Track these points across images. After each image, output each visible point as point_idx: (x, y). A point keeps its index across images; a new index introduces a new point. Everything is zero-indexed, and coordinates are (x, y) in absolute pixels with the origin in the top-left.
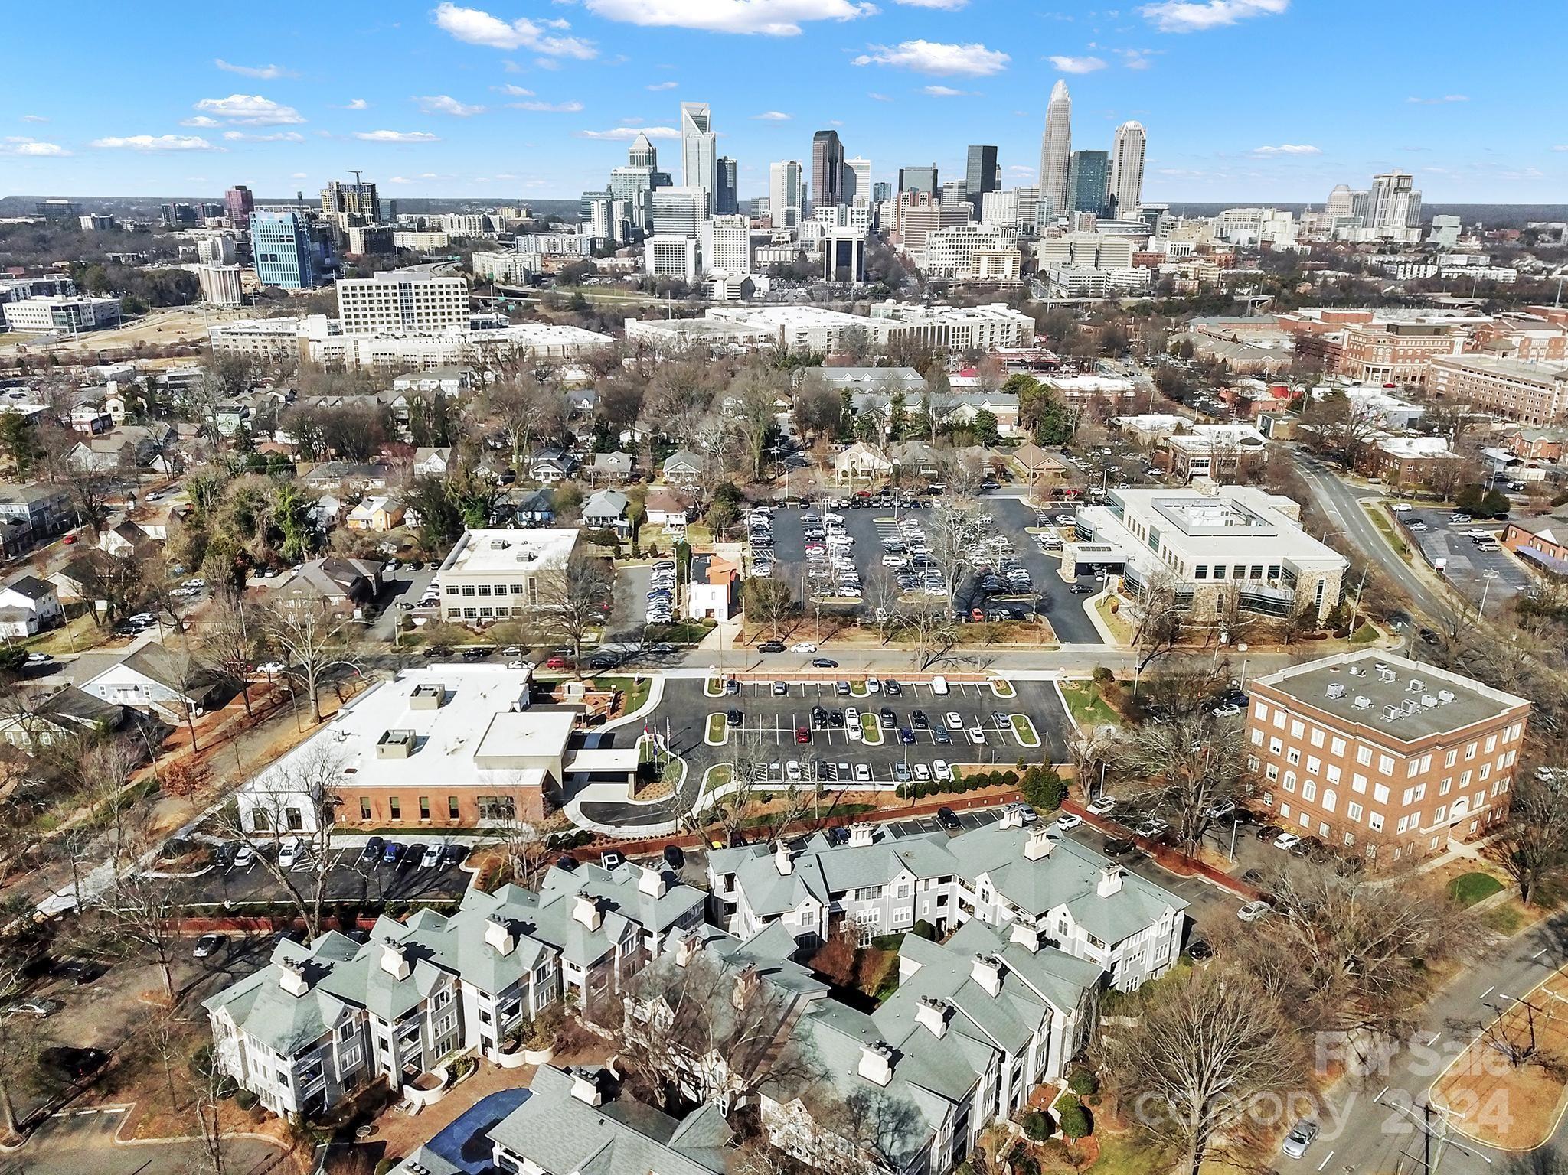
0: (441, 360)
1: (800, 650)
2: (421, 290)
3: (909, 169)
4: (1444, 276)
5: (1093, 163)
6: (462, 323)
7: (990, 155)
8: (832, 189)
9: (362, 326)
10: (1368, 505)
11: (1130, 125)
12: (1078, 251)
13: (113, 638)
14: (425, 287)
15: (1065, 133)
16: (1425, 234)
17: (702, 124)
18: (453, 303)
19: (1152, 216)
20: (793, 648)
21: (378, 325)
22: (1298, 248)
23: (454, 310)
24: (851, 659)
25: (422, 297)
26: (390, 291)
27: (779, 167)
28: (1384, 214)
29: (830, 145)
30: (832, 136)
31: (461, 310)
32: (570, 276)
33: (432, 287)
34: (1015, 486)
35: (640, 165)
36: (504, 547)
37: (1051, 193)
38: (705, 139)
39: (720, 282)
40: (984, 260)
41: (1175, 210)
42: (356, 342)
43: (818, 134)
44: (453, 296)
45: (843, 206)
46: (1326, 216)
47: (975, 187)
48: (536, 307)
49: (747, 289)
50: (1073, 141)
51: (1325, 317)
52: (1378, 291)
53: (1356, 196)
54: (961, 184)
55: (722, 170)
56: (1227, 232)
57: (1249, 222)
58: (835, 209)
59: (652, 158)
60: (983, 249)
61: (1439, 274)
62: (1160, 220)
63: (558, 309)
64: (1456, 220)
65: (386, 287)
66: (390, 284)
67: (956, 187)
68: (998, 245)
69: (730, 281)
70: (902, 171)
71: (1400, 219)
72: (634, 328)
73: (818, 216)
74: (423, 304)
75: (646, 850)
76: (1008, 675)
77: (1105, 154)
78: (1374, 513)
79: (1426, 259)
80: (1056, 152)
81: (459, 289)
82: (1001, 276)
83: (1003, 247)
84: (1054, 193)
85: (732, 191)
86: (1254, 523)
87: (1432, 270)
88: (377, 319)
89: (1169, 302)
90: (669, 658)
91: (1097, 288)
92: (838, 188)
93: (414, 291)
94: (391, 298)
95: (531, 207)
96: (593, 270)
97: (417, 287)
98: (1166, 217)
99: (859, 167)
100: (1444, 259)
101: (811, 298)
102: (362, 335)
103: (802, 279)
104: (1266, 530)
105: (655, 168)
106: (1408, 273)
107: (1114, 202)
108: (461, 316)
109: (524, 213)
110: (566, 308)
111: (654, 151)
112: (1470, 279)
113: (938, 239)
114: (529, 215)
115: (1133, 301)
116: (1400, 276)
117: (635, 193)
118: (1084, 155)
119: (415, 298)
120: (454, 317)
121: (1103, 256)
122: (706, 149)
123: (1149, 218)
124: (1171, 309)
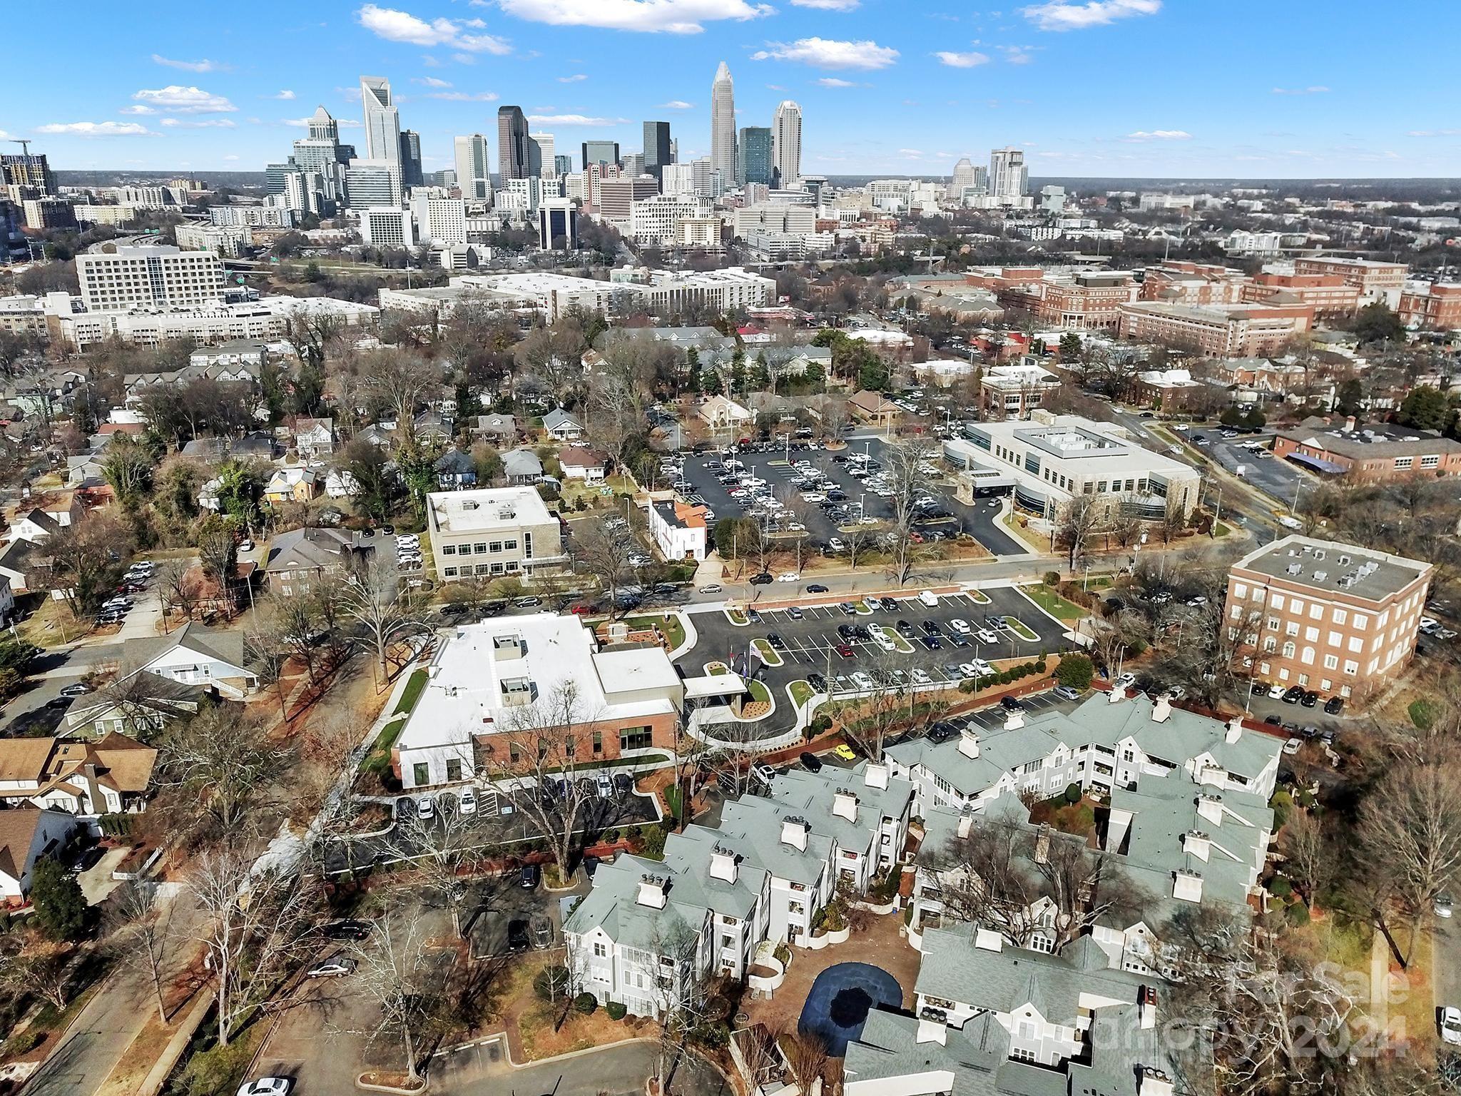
0: (208, 334)
1: (787, 579)
2: (171, 265)
3: (592, 143)
4: (1068, 237)
5: (758, 136)
6: (216, 296)
7: (663, 130)
8: (520, 163)
9: (110, 302)
10: (1151, 427)
11: (787, 104)
12: (768, 217)
13: (99, 625)
14: (175, 261)
15: (729, 111)
16: (1037, 201)
17: (383, 97)
18: (206, 277)
19: (814, 185)
20: (781, 579)
21: (127, 301)
22: (942, 214)
23: (207, 284)
24: (838, 583)
25: (173, 272)
26: (138, 266)
27: (465, 140)
28: (1002, 185)
29: (515, 120)
30: (517, 111)
31: (214, 283)
32: (287, 247)
33: (183, 261)
34: (866, 428)
35: (321, 137)
36: (476, 507)
37: (721, 165)
38: (389, 112)
39: (446, 252)
40: (688, 227)
41: (836, 182)
42: (114, 319)
43: (502, 109)
44: (205, 270)
45: (534, 178)
46: (955, 187)
47: (653, 160)
48: (270, 280)
49: (472, 259)
50: (737, 118)
51: (1005, 274)
52: (1025, 250)
53: (977, 169)
54: (638, 157)
55: (406, 143)
56: (878, 200)
57: (892, 192)
58: (527, 180)
59: (333, 130)
60: (686, 218)
61: (1064, 236)
62: (821, 190)
63: (293, 281)
64: (1061, 190)
65: (133, 262)
66: (137, 258)
67: (634, 160)
68: (697, 213)
69: (454, 250)
70: (584, 146)
71: (1015, 189)
72: (388, 297)
73: (511, 188)
74: (174, 279)
75: (784, 759)
76: (973, 585)
77: (768, 130)
78: (1159, 432)
79: (1047, 223)
80: (723, 129)
81: (212, 263)
82: (704, 243)
83: (702, 216)
84: (723, 163)
85: (417, 164)
86: (1107, 445)
87: (1057, 233)
88: (126, 295)
89: (860, 263)
90: (675, 596)
91: (795, 251)
92: (525, 160)
93: (163, 265)
94: (139, 273)
95: (205, 179)
96: (306, 242)
97: (166, 261)
98: (825, 188)
99: (545, 141)
100: (1062, 223)
101: (536, 265)
102: (118, 311)
103: (519, 248)
104: (1118, 450)
105: (337, 141)
106: (1041, 235)
107: (777, 174)
108: (215, 290)
109: (198, 185)
110: (301, 281)
111: (335, 124)
112: (1091, 240)
113: (642, 208)
114: (204, 187)
115: (829, 263)
116: (1033, 237)
117: (323, 166)
118: (750, 132)
119: (164, 272)
120: (208, 291)
121: (790, 223)
122: (390, 123)
123: (811, 189)
124: (864, 270)
